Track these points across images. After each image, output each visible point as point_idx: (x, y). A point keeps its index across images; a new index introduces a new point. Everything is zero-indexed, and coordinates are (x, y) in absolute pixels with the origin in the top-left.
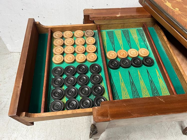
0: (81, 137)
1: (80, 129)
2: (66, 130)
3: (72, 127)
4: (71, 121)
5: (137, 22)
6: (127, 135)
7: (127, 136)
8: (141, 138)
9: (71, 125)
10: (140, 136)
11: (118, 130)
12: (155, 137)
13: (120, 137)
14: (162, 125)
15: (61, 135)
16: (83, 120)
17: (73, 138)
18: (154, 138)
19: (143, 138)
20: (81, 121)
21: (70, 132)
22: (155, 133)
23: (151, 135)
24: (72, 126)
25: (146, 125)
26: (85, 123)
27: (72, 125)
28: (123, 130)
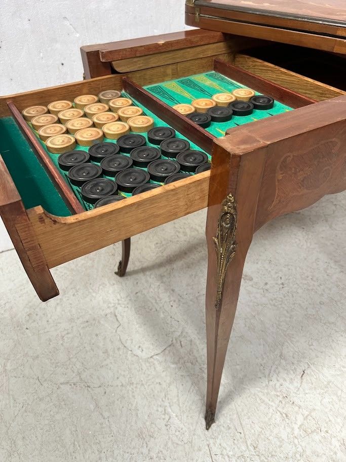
0: (170, 410)
1: (156, 392)
2: (118, 412)
3: (134, 396)
4: (124, 384)
5: (201, 56)
6: (277, 352)
7: (279, 354)
8: (310, 345)
9: (128, 392)
10: (307, 343)
11: (251, 352)
12: (338, 330)
13: (265, 363)
14: (336, 301)
15: (111, 431)
16: (155, 368)
17: (148, 423)
18: (336, 332)
19: (314, 344)
20: (149, 373)
21: (134, 413)
22: (333, 323)
23: (326, 330)
24: (131, 397)
25: (305, 315)
26: (163, 371)
27: (130, 392)
28: (262, 346)
